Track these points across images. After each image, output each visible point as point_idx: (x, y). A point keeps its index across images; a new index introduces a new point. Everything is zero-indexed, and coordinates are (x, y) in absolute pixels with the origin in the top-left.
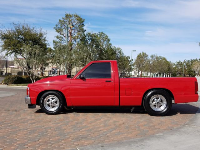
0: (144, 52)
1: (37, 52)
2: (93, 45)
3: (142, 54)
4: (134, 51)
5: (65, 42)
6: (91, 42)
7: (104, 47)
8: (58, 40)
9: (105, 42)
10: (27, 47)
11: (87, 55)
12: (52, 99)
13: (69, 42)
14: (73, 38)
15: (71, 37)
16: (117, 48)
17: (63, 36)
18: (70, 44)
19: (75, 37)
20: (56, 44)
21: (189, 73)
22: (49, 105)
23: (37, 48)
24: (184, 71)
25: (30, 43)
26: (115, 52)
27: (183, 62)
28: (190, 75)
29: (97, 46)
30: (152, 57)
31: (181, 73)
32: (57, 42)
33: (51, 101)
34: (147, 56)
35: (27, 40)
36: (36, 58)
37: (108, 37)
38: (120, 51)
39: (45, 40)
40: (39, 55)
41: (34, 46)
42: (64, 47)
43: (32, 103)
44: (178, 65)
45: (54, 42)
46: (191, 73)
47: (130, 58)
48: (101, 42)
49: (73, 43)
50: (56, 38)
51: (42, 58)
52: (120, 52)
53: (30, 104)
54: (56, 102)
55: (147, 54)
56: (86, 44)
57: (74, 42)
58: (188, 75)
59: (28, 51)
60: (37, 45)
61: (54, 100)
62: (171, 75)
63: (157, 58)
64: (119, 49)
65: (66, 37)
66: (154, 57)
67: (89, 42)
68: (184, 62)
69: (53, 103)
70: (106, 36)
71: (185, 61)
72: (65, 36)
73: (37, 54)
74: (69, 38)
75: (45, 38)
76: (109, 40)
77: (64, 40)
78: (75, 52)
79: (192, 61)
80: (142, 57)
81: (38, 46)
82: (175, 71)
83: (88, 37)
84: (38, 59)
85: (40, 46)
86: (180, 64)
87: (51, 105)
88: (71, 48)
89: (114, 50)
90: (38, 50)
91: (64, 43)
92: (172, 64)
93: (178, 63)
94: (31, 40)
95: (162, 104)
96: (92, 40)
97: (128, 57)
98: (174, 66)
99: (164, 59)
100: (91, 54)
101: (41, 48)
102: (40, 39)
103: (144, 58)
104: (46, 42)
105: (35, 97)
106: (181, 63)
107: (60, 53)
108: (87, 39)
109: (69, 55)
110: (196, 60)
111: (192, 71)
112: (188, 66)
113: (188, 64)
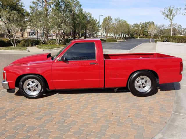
0: (109, 16)
1: (15, 17)
2: (66, 10)
3: (107, 17)
4: (101, 15)
5: (41, 7)
6: (65, 7)
7: (76, 12)
8: (34, 6)
9: (77, 7)
10: (5, 13)
11: (62, 21)
12: (33, 82)
13: (44, 7)
14: (48, 3)
15: (46, 3)
16: (87, 12)
17: (39, 2)
18: (46, 10)
19: (50, 3)
20: (33, 10)
21: (143, 33)
22: (29, 89)
23: (14, 14)
24: (139, 31)
25: (7, 8)
26: (86, 16)
27: (139, 24)
28: (144, 34)
29: (70, 11)
30: (116, 20)
31: (137, 33)
32: (33, 7)
33: (32, 85)
34: (112, 19)
35: (5, 5)
36: (15, 24)
37: (79, 2)
38: (90, 15)
39: (22, 6)
40: (17, 21)
41: (12, 12)
42: (40, 13)
43: (11, 88)
44: (135, 26)
45: (31, 7)
46: (145, 33)
47: (97, 21)
48: (73, 7)
49: (48, 9)
50: (32, 4)
51: (20, 23)
52: (90, 17)
53: (8, 88)
54: (37, 86)
55: (111, 18)
56: (60, 9)
57: (49, 7)
58: (143, 35)
59: (6, 17)
60: (14, 10)
61: (34, 84)
62: (129, 35)
63: (119, 21)
64: (89, 14)
65: (42, 2)
66: (117, 21)
67: (63, 8)
69: (34, 87)
70: (78, 2)
72: (40, 1)
73: (15, 19)
74: (45, 3)
75: (22, 3)
76: (80, 6)
77: (40, 6)
78: (50, 18)
79: (146, 24)
80: (107, 20)
81: (15, 12)
82: (133, 32)
83: (62, 2)
84: (17, 24)
85: (18, 12)
86: (136, 26)
87: (31, 89)
88: (47, 14)
89: (85, 15)
90: (16, 15)
91: (40, 9)
92: (131, 27)
93: (135, 25)
94: (8, 5)
95: (146, 84)
96: (65, 5)
97: (95, 20)
98: (132, 28)
99: (125, 22)
100: (65, 20)
101: (19, 14)
102: (17, 5)
103: (109, 21)
104: (23, 7)
105: (13, 82)
106: (138, 25)
107: (37, 19)
108: (61, 5)
109: (45, 20)
110: (149, 22)
111: (146, 32)
112: (143, 27)
113: (143, 25)
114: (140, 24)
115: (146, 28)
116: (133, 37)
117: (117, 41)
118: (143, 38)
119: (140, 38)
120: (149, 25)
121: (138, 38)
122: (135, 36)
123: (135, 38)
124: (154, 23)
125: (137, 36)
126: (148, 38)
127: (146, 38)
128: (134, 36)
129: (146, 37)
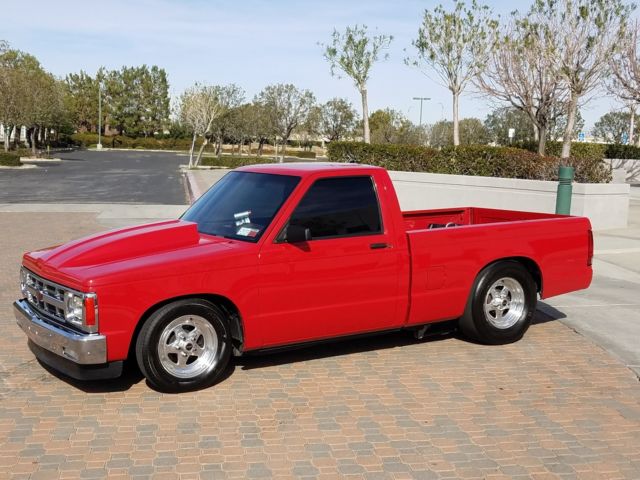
21: (116, 123)
27: (94, 77)
28: (120, 128)
31: (90, 121)
44: (74, 87)
46: (127, 120)
53: (104, 361)
58: (115, 131)
68: (99, 76)
71: (104, 72)
79: (129, 76)
86: (82, 83)
93: (75, 78)
99: (31, 63)
105: (126, 331)
106: (89, 80)
110: (143, 71)
111: (130, 115)
112: (113, 92)
113: (113, 84)
114: (100, 77)
115: (130, 96)
116: (71, 142)
117: (22, 159)
118: (121, 144)
119: (105, 145)
120: (142, 81)
121: (99, 147)
122: (80, 133)
123: (79, 144)
124: (163, 73)
125: (91, 136)
126: (144, 146)
127: (134, 146)
128: (73, 137)
129: (133, 141)
